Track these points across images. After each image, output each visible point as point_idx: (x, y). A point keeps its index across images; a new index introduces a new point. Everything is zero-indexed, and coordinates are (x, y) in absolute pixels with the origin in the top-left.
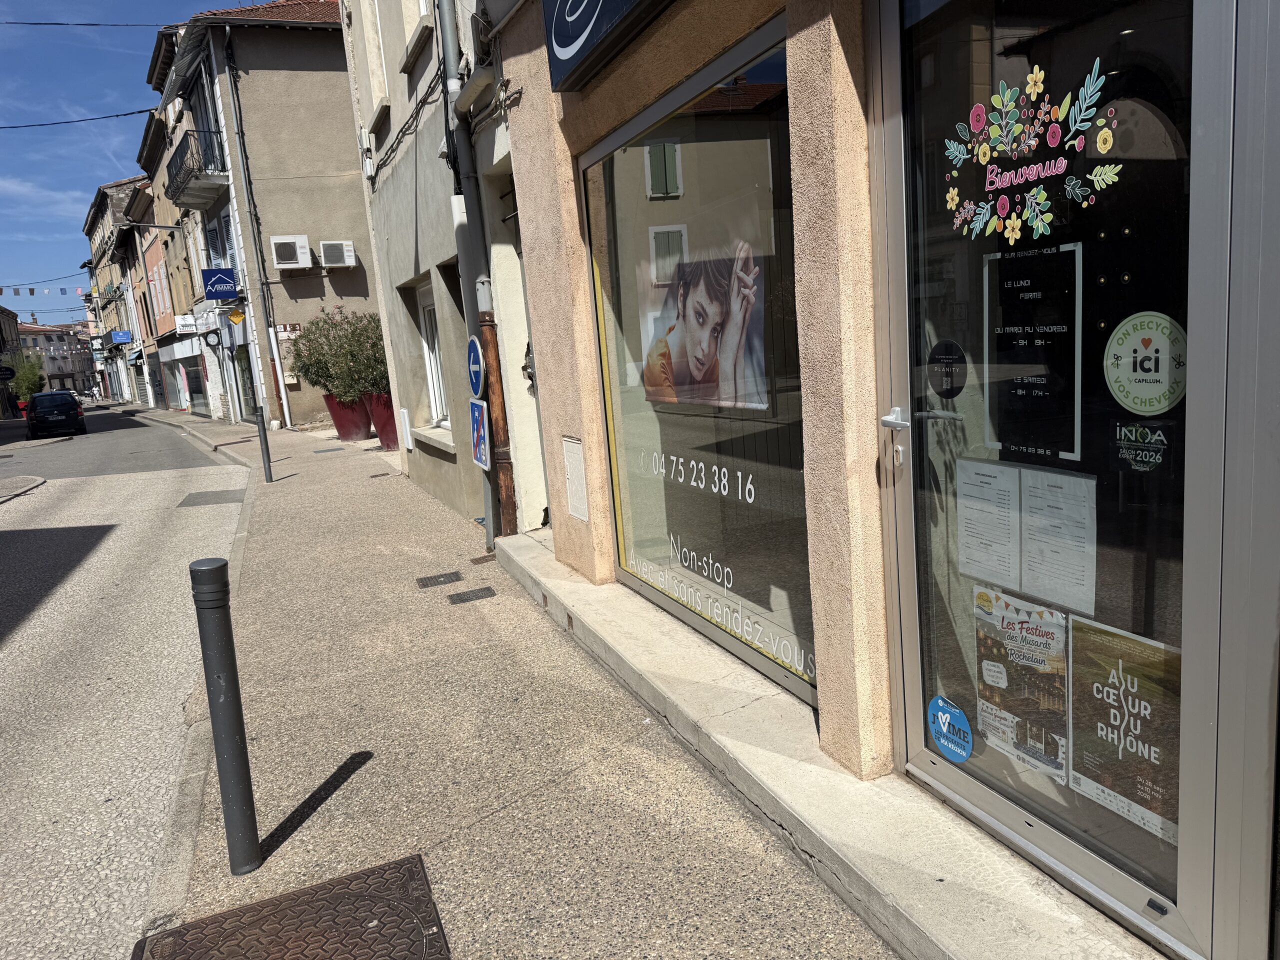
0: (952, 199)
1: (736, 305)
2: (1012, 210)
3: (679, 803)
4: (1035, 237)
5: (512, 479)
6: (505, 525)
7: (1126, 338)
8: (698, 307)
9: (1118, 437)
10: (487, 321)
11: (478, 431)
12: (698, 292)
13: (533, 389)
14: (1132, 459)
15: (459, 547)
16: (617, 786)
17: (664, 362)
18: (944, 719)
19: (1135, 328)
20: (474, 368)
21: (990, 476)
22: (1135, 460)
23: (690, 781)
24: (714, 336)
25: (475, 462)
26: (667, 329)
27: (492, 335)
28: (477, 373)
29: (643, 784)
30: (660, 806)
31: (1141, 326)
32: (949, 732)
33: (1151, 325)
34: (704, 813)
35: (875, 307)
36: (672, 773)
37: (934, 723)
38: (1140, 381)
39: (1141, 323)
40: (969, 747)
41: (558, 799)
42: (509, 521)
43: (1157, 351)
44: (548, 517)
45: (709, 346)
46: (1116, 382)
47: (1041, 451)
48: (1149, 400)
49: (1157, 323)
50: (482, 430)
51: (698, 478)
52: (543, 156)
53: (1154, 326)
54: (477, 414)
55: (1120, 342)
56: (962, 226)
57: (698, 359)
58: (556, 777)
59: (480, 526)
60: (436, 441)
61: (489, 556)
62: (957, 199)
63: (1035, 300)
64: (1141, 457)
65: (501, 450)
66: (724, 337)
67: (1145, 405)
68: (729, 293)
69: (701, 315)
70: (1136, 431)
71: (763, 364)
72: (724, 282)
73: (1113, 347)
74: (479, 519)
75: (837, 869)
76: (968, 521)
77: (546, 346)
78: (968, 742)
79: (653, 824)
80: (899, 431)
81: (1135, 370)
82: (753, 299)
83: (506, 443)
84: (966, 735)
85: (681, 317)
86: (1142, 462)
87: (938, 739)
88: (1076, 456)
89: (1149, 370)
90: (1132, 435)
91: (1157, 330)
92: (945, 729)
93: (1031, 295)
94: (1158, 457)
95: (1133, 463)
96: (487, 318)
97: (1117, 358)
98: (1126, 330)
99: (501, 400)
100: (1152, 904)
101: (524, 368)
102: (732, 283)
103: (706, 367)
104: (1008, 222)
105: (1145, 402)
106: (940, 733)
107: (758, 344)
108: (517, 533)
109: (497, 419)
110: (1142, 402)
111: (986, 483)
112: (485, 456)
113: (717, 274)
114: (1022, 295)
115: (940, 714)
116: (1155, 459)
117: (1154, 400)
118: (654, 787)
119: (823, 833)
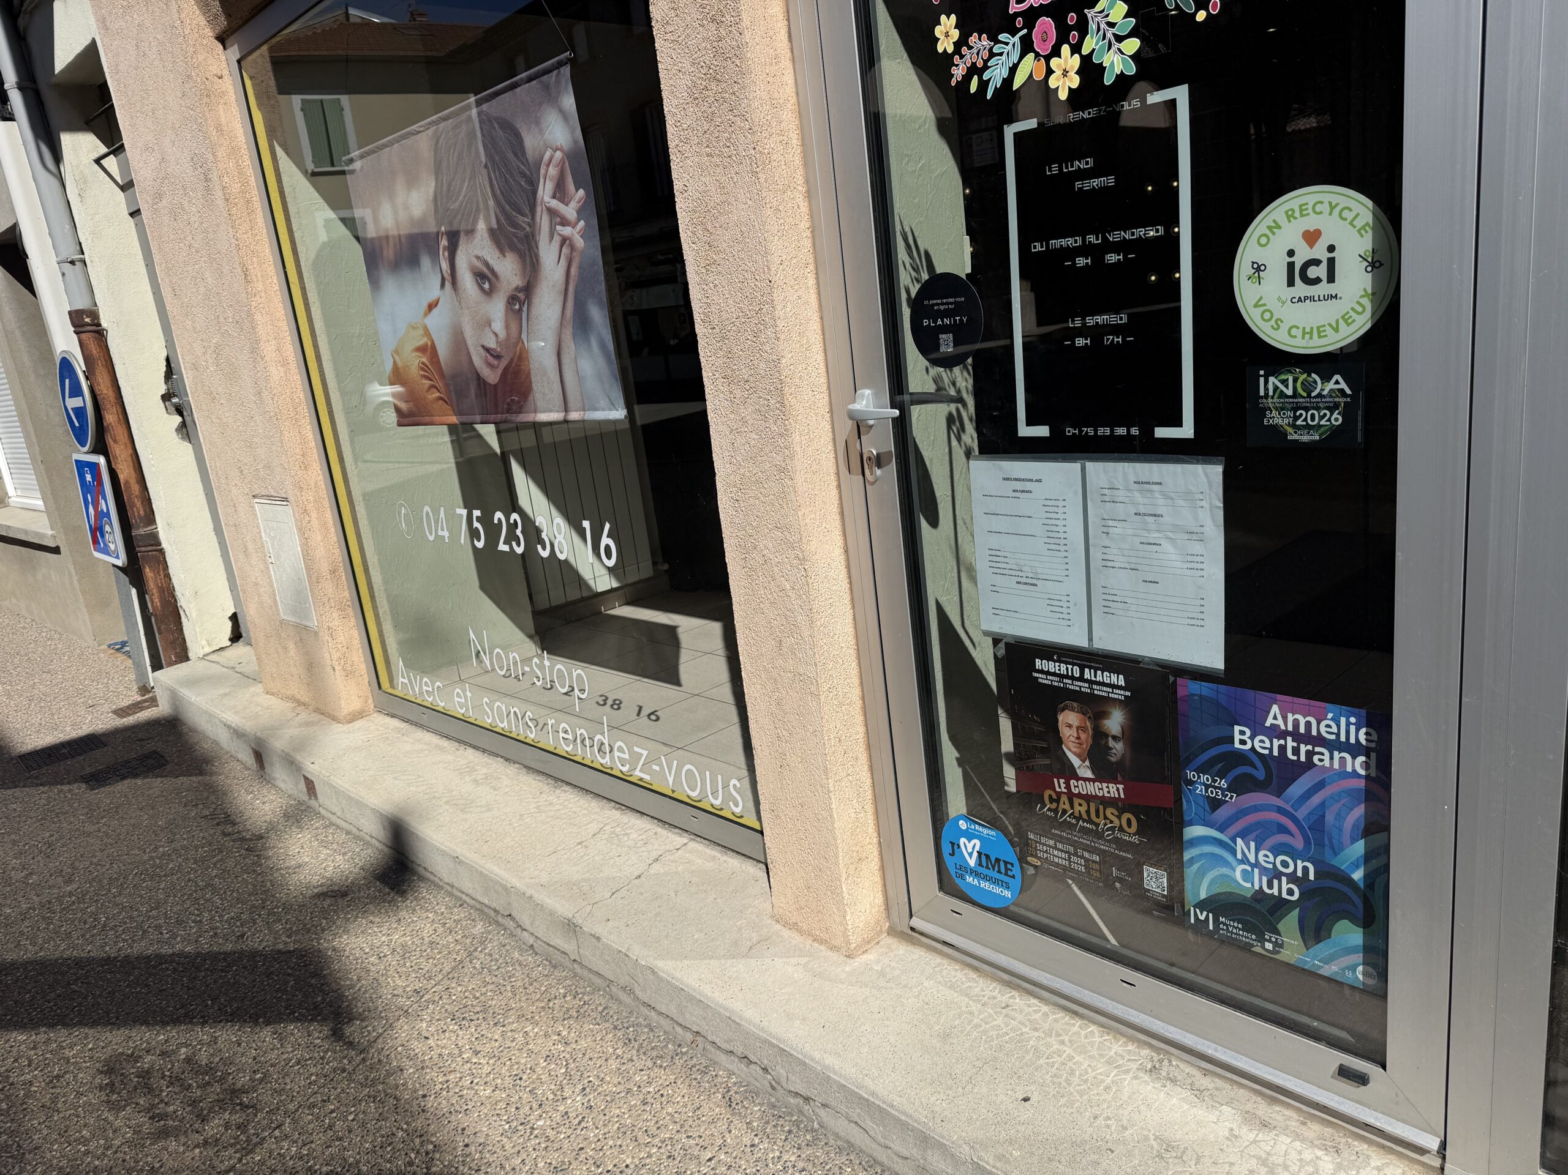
0: (947, 35)
1: (549, 254)
2: (1062, 39)
3: (568, 1056)
4: (1108, 80)
5: (168, 576)
6: (164, 650)
7: (1274, 233)
8: (479, 265)
9: (1262, 393)
10: (88, 325)
11: (96, 505)
12: (476, 241)
13: (186, 430)
14: (1289, 425)
15: (87, 694)
16: (456, 1052)
17: (424, 360)
18: (970, 849)
19: (1290, 216)
20: (74, 403)
21: (1031, 480)
22: (1294, 426)
23: (575, 1014)
24: (513, 310)
25: (97, 555)
26: (425, 305)
27: (100, 346)
28: (80, 412)
29: (500, 1039)
30: (539, 1070)
31: (1301, 211)
32: (980, 865)
33: (1318, 208)
34: (613, 1064)
35: (813, 230)
36: (543, 1007)
37: (952, 854)
38: (1300, 300)
39: (1301, 206)
40: (1016, 883)
41: (357, 1101)
42: (172, 642)
43: (1331, 248)
44: (238, 626)
45: (507, 327)
46: (1256, 306)
47: (1121, 431)
48: (1318, 328)
49: (1330, 203)
50: (103, 502)
51: (511, 537)
52: (159, 37)
53: (1325, 208)
54: (89, 478)
55: (1264, 240)
56: (967, 78)
57: (487, 350)
58: (345, 1061)
59: (119, 655)
60: (19, 530)
61: (145, 701)
62: (955, 34)
63: (1104, 189)
64: (1305, 420)
65: (142, 531)
66: (534, 311)
67: (1311, 338)
68: (533, 236)
69: (485, 277)
70: (1295, 380)
71: (611, 346)
72: (523, 221)
73: (1248, 251)
74: (116, 644)
75: (859, 1114)
76: (994, 553)
77: (204, 354)
78: (1013, 877)
79: (535, 1106)
80: (871, 426)
81: (1291, 283)
82: (580, 242)
83: (150, 517)
84: (1009, 866)
85: (448, 285)
86: (1308, 427)
87: (962, 877)
88: (1186, 430)
89: (1317, 281)
90: (1287, 387)
91: (1330, 214)
92: (972, 862)
93: (1096, 183)
94: (1335, 415)
95: (1290, 430)
96: (87, 320)
97: (1258, 268)
98: (1274, 221)
99: (130, 451)
100: (1344, 1072)
101: (166, 398)
102: (538, 220)
103: (504, 363)
104: (1054, 62)
105: (1311, 333)
106: (964, 869)
107: (599, 316)
108: (187, 659)
109: (127, 482)
110: (1304, 333)
111: (1023, 491)
112: (114, 542)
113: (507, 207)
114: (1078, 185)
115: (963, 840)
116: (1329, 420)
117: (1327, 328)
118: (520, 1037)
119: (827, 1062)
